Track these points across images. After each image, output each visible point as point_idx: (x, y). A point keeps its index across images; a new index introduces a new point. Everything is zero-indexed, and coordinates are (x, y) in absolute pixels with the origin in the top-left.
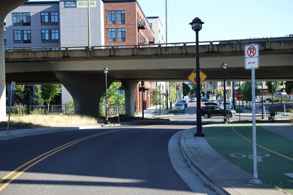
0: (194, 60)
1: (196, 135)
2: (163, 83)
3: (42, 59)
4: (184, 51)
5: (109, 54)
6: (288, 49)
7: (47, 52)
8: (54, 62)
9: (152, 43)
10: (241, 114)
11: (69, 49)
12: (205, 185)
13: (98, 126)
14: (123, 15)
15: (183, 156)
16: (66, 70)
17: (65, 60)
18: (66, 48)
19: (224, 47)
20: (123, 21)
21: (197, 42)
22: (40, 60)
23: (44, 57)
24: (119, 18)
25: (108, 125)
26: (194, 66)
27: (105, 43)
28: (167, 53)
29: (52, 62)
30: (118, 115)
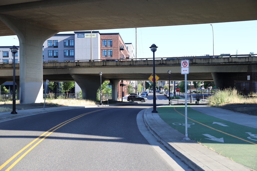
0: (152, 68)
1: (153, 112)
2: (134, 82)
3: (64, 67)
4: (146, 63)
5: (102, 64)
6: (205, 63)
7: (67, 63)
8: (71, 69)
9: (128, 58)
10: (179, 100)
11: (80, 61)
12: (158, 141)
13: (96, 106)
14: (111, 42)
15: (145, 124)
16: (78, 73)
17: (77, 68)
18: (78, 61)
19: (169, 61)
20: (111, 46)
21: (154, 58)
22: (63, 67)
23: (65, 66)
24: (109, 43)
25: (102, 106)
26: (152, 72)
27: (101, 58)
28: (136, 64)
29: (70, 69)
30: (107, 100)
